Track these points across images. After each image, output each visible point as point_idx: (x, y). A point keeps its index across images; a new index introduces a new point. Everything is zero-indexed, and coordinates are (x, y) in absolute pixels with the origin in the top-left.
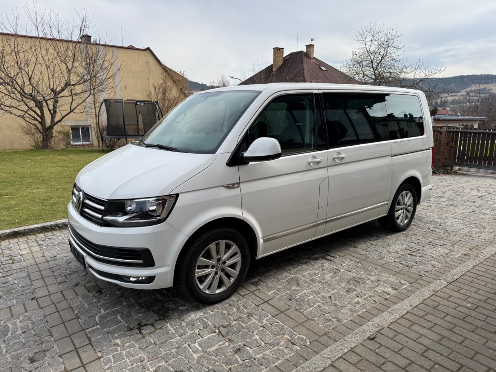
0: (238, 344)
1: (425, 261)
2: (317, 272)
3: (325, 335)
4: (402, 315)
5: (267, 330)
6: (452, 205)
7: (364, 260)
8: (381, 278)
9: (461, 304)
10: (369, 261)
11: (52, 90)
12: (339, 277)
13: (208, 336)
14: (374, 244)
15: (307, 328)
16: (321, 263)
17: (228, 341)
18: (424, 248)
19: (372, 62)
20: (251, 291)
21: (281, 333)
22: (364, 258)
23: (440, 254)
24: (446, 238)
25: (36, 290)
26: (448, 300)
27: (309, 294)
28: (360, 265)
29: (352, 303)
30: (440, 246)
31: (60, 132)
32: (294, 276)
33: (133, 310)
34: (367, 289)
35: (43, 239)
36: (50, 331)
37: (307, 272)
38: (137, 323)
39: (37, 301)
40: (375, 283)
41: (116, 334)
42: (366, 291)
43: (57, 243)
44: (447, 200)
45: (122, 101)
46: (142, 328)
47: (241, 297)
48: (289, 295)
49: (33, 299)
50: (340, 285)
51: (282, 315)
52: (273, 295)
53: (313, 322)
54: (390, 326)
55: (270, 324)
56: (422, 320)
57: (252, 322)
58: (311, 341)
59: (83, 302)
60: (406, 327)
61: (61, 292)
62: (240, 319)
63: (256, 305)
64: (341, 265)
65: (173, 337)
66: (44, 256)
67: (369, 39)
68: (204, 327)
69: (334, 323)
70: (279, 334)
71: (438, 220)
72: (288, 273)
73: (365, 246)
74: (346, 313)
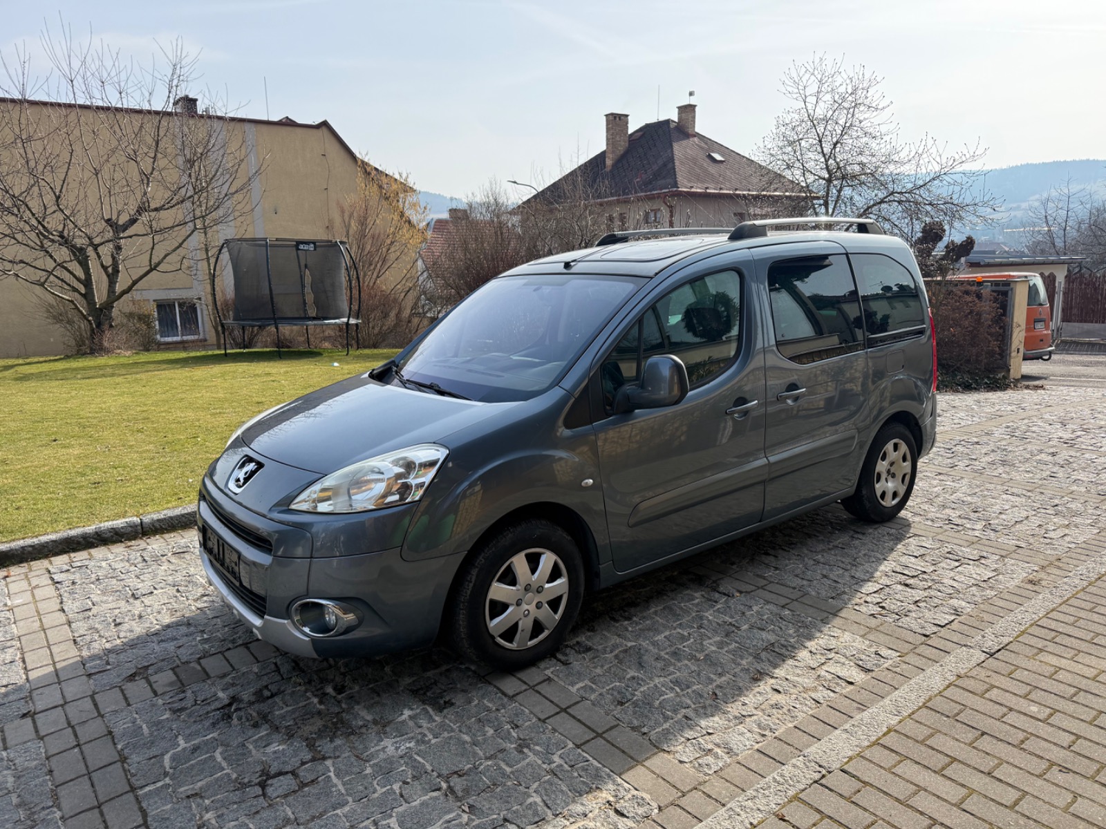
0: (491, 817)
1: (936, 600)
2: (686, 634)
3: (696, 789)
4: (874, 738)
5: (561, 779)
6: (1004, 463)
7: (796, 600)
8: (833, 643)
9: (1016, 708)
10: (807, 603)
11: (108, 221)
12: (737, 645)
13: (423, 798)
14: (822, 560)
15: (655, 773)
16: (697, 611)
17: (467, 810)
18: (937, 569)
19: (820, 141)
20: (531, 684)
21: (594, 786)
22: (797, 594)
23: (973, 581)
24: (987, 543)
25: (35, 694)
26: (984, 698)
27: (664, 689)
28: (787, 612)
29: (763, 707)
30: (971, 562)
31: (130, 316)
32: (634, 644)
33: (254, 738)
34: (800, 672)
35: (66, 567)
36: (56, 795)
37: (662, 633)
38: (258, 768)
39: (34, 722)
40: (818, 657)
41: (208, 799)
42: (798, 675)
43: (93, 576)
44: (993, 451)
45: (264, 242)
46: (269, 782)
47: (506, 700)
48: (619, 693)
49: (24, 716)
50: (739, 664)
51: (600, 741)
52: (582, 692)
53: (670, 757)
54: (846, 767)
55: (572, 766)
56: (923, 748)
57: (527, 761)
58: (662, 805)
59: (138, 721)
60: (884, 769)
61: (92, 697)
62: (500, 755)
63: (540, 719)
64: (743, 613)
65: (339, 804)
66: (63, 610)
67: (812, 89)
68: (414, 777)
69: (718, 758)
70: (588, 790)
71: (969, 499)
72: (619, 636)
73: (801, 566)
74: (749, 735)
